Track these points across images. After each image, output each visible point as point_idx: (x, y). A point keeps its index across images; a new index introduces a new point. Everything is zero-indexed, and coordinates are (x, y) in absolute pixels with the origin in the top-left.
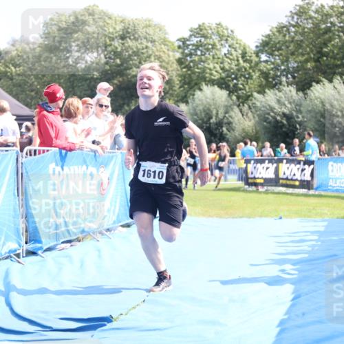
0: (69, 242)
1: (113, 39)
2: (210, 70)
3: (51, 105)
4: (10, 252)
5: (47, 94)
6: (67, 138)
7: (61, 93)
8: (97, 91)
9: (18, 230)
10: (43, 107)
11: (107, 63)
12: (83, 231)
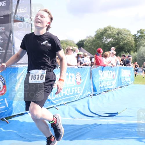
0: (105, 92)
1: (115, 35)
2: (143, 42)
3: (99, 54)
4: (89, 94)
5: (98, 51)
6: (103, 63)
7: (102, 50)
8: (111, 50)
9: (91, 89)
10: (97, 55)
11: (113, 42)
12: (108, 89)
